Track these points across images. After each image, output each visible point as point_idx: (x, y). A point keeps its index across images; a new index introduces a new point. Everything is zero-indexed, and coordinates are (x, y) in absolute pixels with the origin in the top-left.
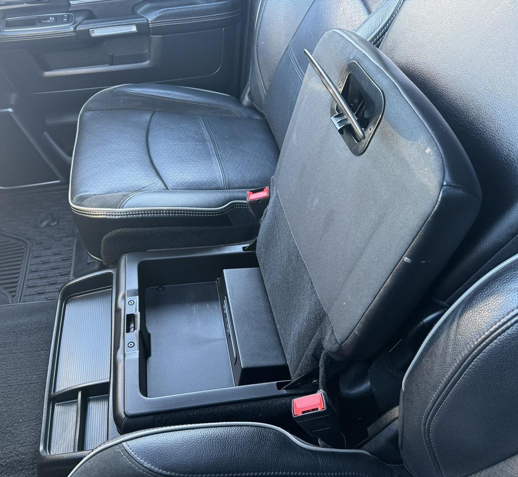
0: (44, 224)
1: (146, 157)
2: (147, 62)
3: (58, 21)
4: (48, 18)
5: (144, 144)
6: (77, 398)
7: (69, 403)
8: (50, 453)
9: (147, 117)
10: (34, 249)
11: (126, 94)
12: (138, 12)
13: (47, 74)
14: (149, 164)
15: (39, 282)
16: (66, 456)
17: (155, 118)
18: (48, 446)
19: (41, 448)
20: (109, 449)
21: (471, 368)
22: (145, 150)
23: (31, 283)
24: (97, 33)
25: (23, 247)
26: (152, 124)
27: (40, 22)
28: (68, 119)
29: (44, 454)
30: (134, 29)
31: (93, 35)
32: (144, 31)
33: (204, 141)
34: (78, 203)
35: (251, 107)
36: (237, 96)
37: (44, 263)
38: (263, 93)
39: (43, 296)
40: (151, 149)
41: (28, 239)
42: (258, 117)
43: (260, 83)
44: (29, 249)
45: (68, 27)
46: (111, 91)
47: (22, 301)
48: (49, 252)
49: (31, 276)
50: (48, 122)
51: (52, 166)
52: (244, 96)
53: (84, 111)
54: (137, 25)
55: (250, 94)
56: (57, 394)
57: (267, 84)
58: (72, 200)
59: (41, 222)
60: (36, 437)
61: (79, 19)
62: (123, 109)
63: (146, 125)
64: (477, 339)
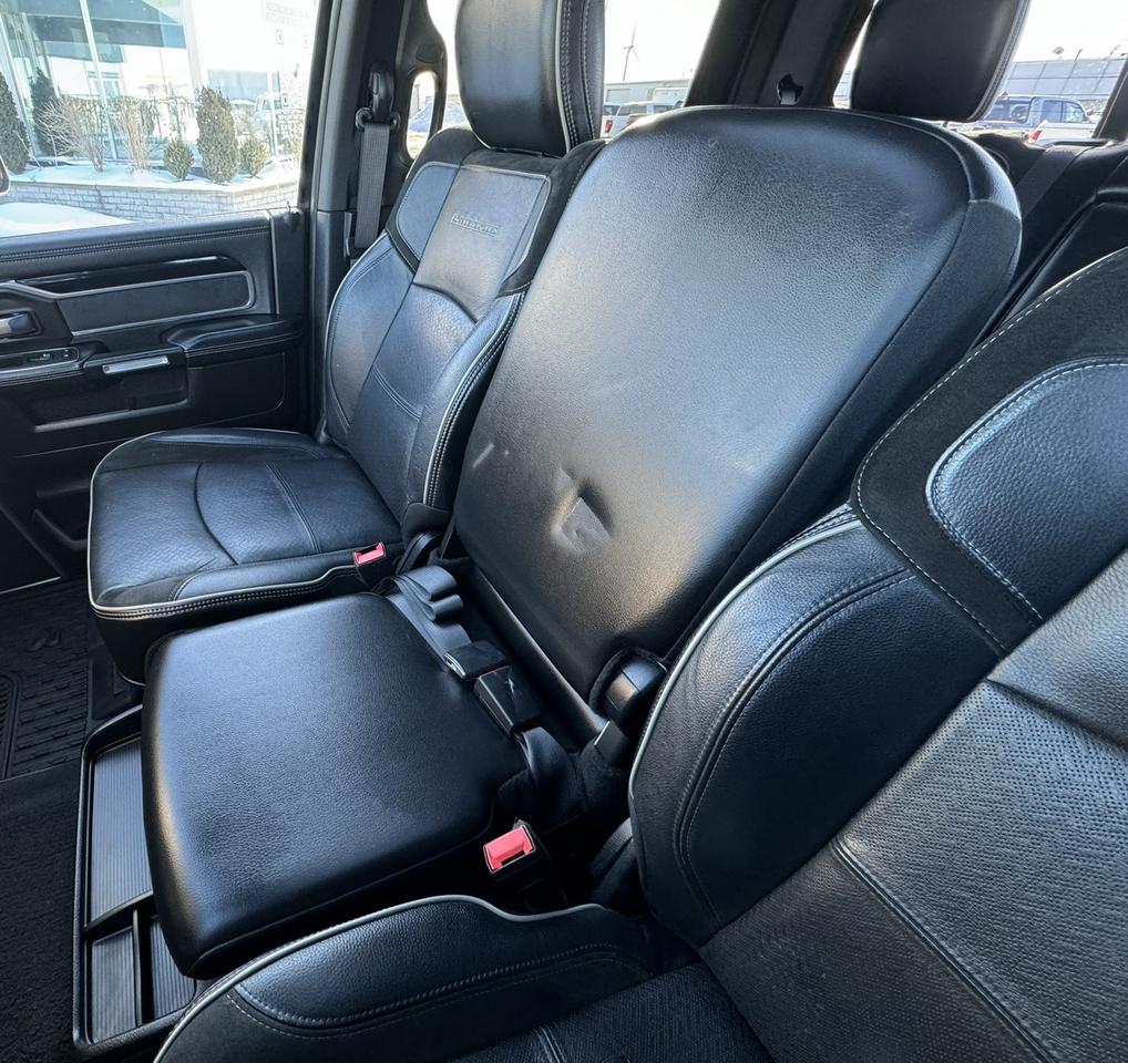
0: (38, 645)
1: (199, 525)
2: (185, 401)
3: (54, 357)
4: (41, 355)
5: (193, 507)
6: (131, 923)
7: (117, 936)
8: (91, 1040)
9: (192, 471)
10: (25, 686)
11: (160, 445)
12: (169, 340)
13: (41, 428)
14: (205, 533)
15: (38, 738)
16: (124, 1038)
17: (204, 471)
18: (87, 1029)
19: (76, 1035)
20: (213, 1005)
21: (729, 742)
22: (196, 513)
23: (22, 742)
24: (113, 369)
25: (6, 686)
26: (201, 479)
27: (28, 361)
28: (77, 487)
29: (82, 1045)
30: (165, 361)
31: (108, 372)
32: (178, 362)
33: (277, 493)
34: (107, 602)
35: (330, 444)
36: (309, 431)
37: (42, 706)
38: (345, 425)
39: (44, 761)
40: (204, 512)
41: (13, 672)
42: (342, 457)
43: (340, 414)
44: (15, 688)
45: (72, 365)
46: (138, 442)
47: (9, 773)
48: (50, 687)
49: (23, 730)
50: (41, 494)
51: (47, 557)
52: (319, 433)
53: (100, 473)
54: (168, 356)
55: (326, 429)
56: (96, 923)
57: (349, 414)
58: (95, 601)
59: (35, 642)
60: (59, 1015)
61: (85, 354)
62: (155, 464)
63: (192, 481)
64: (728, 700)
